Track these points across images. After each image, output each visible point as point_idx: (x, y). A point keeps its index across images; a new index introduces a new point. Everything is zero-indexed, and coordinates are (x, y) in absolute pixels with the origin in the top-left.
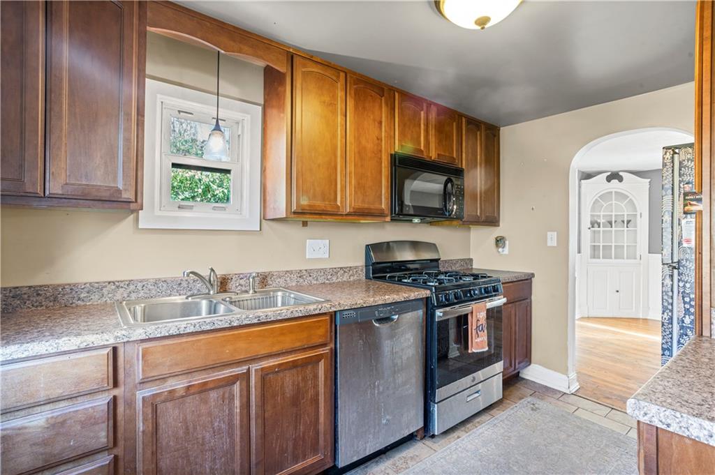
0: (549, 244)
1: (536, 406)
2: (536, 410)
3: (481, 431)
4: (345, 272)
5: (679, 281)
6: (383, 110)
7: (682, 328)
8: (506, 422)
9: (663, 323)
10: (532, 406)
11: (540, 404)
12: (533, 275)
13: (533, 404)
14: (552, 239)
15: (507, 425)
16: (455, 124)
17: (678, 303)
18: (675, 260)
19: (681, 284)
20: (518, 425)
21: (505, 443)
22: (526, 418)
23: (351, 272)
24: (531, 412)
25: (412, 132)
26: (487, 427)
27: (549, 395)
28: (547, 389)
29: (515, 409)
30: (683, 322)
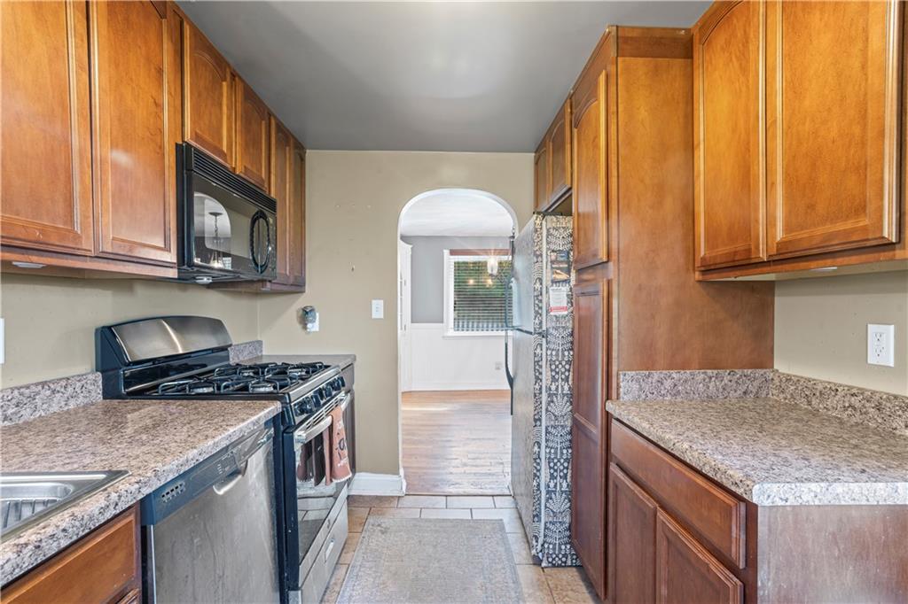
0: (375, 315)
1: (383, 525)
2: (386, 532)
3: (347, 594)
4: (54, 392)
5: (547, 349)
6: (165, 46)
7: (549, 395)
8: (367, 565)
9: (535, 394)
10: (379, 528)
11: (386, 521)
12: (354, 358)
13: (379, 525)
14: (378, 309)
15: (371, 568)
16: (263, 122)
17: (547, 372)
18: (544, 328)
19: (549, 352)
20: (382, 561)
21: (384, 594)
22: (383, 547)
23: (70, 389)
24: (383, 536)
25: (211, 114)
26: (351, 583)
27: (387, 506)
28: (380, 499)
29: (365, 543)
30: (550, 390)
